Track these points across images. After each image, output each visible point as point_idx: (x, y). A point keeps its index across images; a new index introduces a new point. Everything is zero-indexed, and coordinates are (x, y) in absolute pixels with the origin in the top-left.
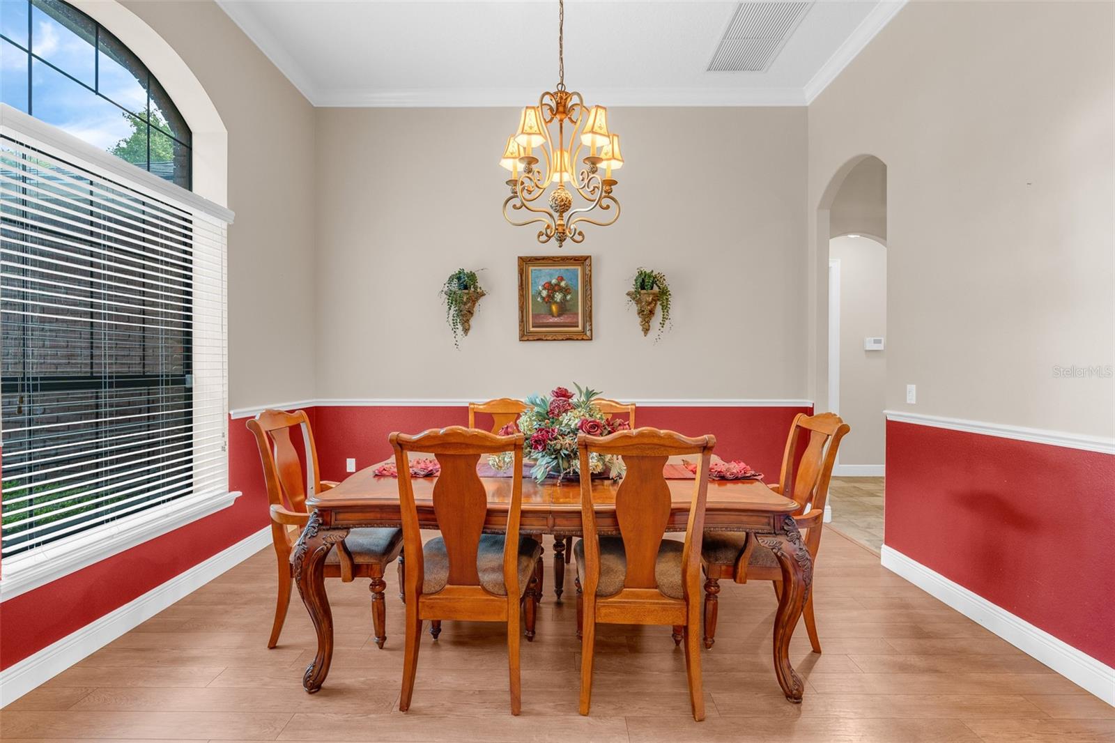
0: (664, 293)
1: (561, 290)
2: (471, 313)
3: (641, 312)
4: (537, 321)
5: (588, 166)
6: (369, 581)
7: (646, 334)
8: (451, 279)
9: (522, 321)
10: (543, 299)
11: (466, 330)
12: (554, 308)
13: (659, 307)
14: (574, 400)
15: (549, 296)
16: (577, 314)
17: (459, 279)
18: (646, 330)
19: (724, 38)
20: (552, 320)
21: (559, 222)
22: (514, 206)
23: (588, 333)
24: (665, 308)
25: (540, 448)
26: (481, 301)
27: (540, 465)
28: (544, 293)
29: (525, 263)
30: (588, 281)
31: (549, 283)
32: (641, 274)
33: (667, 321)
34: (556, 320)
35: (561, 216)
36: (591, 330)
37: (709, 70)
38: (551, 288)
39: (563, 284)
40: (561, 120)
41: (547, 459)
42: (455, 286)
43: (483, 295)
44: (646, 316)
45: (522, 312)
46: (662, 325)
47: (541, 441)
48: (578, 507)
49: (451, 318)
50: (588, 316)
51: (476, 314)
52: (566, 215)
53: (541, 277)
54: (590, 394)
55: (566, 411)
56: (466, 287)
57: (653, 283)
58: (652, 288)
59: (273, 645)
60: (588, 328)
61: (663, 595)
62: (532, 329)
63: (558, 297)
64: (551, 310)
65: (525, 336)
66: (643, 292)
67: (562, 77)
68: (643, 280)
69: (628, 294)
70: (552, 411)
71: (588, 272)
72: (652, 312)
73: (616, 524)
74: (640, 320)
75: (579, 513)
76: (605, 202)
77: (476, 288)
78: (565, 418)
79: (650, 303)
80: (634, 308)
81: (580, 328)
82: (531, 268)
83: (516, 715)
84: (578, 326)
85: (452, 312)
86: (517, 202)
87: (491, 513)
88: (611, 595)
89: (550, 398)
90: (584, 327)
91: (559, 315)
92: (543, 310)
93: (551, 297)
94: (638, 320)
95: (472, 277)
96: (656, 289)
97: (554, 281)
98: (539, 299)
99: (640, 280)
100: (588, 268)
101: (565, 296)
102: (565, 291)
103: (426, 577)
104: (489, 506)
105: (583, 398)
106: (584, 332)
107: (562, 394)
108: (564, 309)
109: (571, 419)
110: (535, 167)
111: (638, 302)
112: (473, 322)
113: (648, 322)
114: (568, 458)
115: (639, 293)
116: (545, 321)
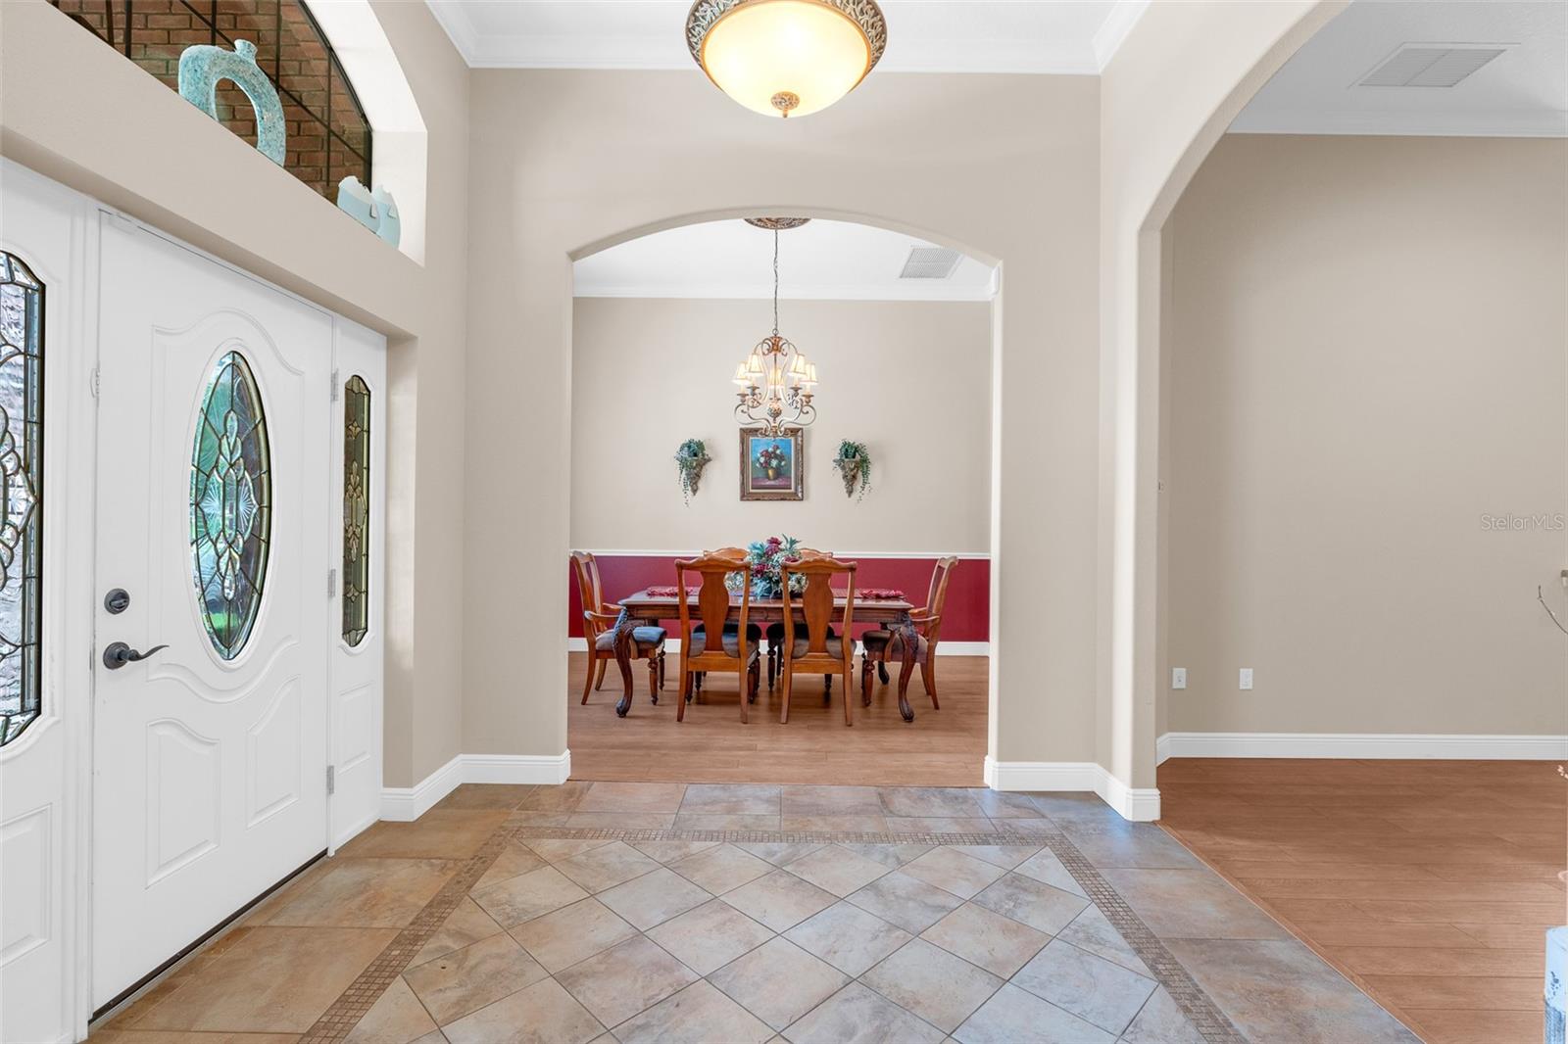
0: (865, 461)
1: (776, 457)
2: (698, 476)
3: (845, 477)
4: (755, 483)
5: (792, 392)
6: (647, 660)
7: (849, 496)
8: (682, 449)
9: (743, 484)
10: (761, 464)
11: (695, 491)
12: (770, 472)
13: (860, 473)
14: (782, 546)
15: (766, 462)
16: (790, 478)
17: (689, 447)
18: (850, 493)
19: (909, 261)
20: (768, 483)
21: (773, 424)
22: (742, 411)
23: (800, 495)
24: (865, 474)
25: (759, 576)
26: (708, 466)
27: (760, 586)
28: (762, 460)
29: (746, 433)
30: (800, 450)
31: (767, 451)
32: (845, 444)
33: (867, 485)
34: (772, 483)
35: (775, 420)
36: (802, 492)
37: (901, 277)
38: (768, 455)
39: (778, 452)
40: (775, 355)
41: (764, 583)
42: (685, 453)
43: (709, 460)
44: (850, 480)
45: (743, 475)
46: (863, 488)
47: (761, 572)
48: (782, 606)
49: (682, 482)
50: (801, 480)
51: (703, 479)
52: (778, 419)
53: (759, 446)
54: (793, 542)
55: (776, 553)
56: (695, 455)
57: (855, 453)
58: (854, 457)
59: (584, 703)
60: (800, 490)
61: (831, 656)
62: (751, 491)
63: (774, 463)
64: (768, 474)
65: (745, 496)
66: (846, 460)
67: (776, 325)
68: (847, 450)
69: (834, 461)
70: (767, 553)
71: (800, 442)
72: (854, 477)
73: (804, 616)
74: (844, 483)
75: (782, 609)
76: (805, 409)
77: (703, 455)
78: (776, 557)
79: (852, 470)
80: (840, 473)
81: (793, 490)
82: (751, 438)
83: (745, 723)
84: (790, 488)
85: (684, 475)
86: (744, 408)
87: (731, 609)
88: (801, 657)
89: (766, 545)
90: (796, 489)
91: (775, 479)
92: (761, 474)
93: (767, 464)
94: (843, 483)
95: (700, 445)
96: (858, 457)
97: (770, 450)
98: (758, 465)
99: (844, 450)
100: (800, 439)
101: (780, 462)
102: (781, 458)
103: (692, 647)
104: (730, 604)
105: (788, 546)
106: (796, 494)
107: (775, 542)
108: (779, 473)
109: (780, 558)
110: (757, 391)
111: (843, 468)
112: (700, 484)
113: (851, 485)
114: (777, 582)
115: (843, 461)
116: (763, 484)
